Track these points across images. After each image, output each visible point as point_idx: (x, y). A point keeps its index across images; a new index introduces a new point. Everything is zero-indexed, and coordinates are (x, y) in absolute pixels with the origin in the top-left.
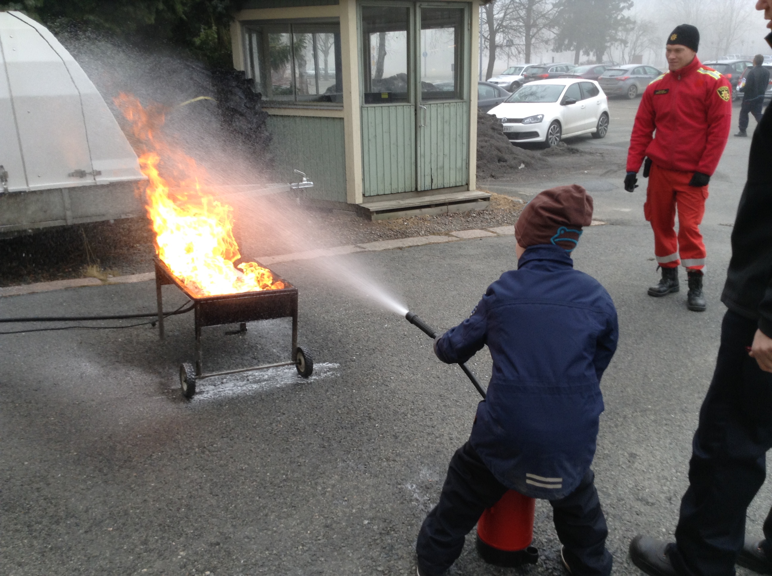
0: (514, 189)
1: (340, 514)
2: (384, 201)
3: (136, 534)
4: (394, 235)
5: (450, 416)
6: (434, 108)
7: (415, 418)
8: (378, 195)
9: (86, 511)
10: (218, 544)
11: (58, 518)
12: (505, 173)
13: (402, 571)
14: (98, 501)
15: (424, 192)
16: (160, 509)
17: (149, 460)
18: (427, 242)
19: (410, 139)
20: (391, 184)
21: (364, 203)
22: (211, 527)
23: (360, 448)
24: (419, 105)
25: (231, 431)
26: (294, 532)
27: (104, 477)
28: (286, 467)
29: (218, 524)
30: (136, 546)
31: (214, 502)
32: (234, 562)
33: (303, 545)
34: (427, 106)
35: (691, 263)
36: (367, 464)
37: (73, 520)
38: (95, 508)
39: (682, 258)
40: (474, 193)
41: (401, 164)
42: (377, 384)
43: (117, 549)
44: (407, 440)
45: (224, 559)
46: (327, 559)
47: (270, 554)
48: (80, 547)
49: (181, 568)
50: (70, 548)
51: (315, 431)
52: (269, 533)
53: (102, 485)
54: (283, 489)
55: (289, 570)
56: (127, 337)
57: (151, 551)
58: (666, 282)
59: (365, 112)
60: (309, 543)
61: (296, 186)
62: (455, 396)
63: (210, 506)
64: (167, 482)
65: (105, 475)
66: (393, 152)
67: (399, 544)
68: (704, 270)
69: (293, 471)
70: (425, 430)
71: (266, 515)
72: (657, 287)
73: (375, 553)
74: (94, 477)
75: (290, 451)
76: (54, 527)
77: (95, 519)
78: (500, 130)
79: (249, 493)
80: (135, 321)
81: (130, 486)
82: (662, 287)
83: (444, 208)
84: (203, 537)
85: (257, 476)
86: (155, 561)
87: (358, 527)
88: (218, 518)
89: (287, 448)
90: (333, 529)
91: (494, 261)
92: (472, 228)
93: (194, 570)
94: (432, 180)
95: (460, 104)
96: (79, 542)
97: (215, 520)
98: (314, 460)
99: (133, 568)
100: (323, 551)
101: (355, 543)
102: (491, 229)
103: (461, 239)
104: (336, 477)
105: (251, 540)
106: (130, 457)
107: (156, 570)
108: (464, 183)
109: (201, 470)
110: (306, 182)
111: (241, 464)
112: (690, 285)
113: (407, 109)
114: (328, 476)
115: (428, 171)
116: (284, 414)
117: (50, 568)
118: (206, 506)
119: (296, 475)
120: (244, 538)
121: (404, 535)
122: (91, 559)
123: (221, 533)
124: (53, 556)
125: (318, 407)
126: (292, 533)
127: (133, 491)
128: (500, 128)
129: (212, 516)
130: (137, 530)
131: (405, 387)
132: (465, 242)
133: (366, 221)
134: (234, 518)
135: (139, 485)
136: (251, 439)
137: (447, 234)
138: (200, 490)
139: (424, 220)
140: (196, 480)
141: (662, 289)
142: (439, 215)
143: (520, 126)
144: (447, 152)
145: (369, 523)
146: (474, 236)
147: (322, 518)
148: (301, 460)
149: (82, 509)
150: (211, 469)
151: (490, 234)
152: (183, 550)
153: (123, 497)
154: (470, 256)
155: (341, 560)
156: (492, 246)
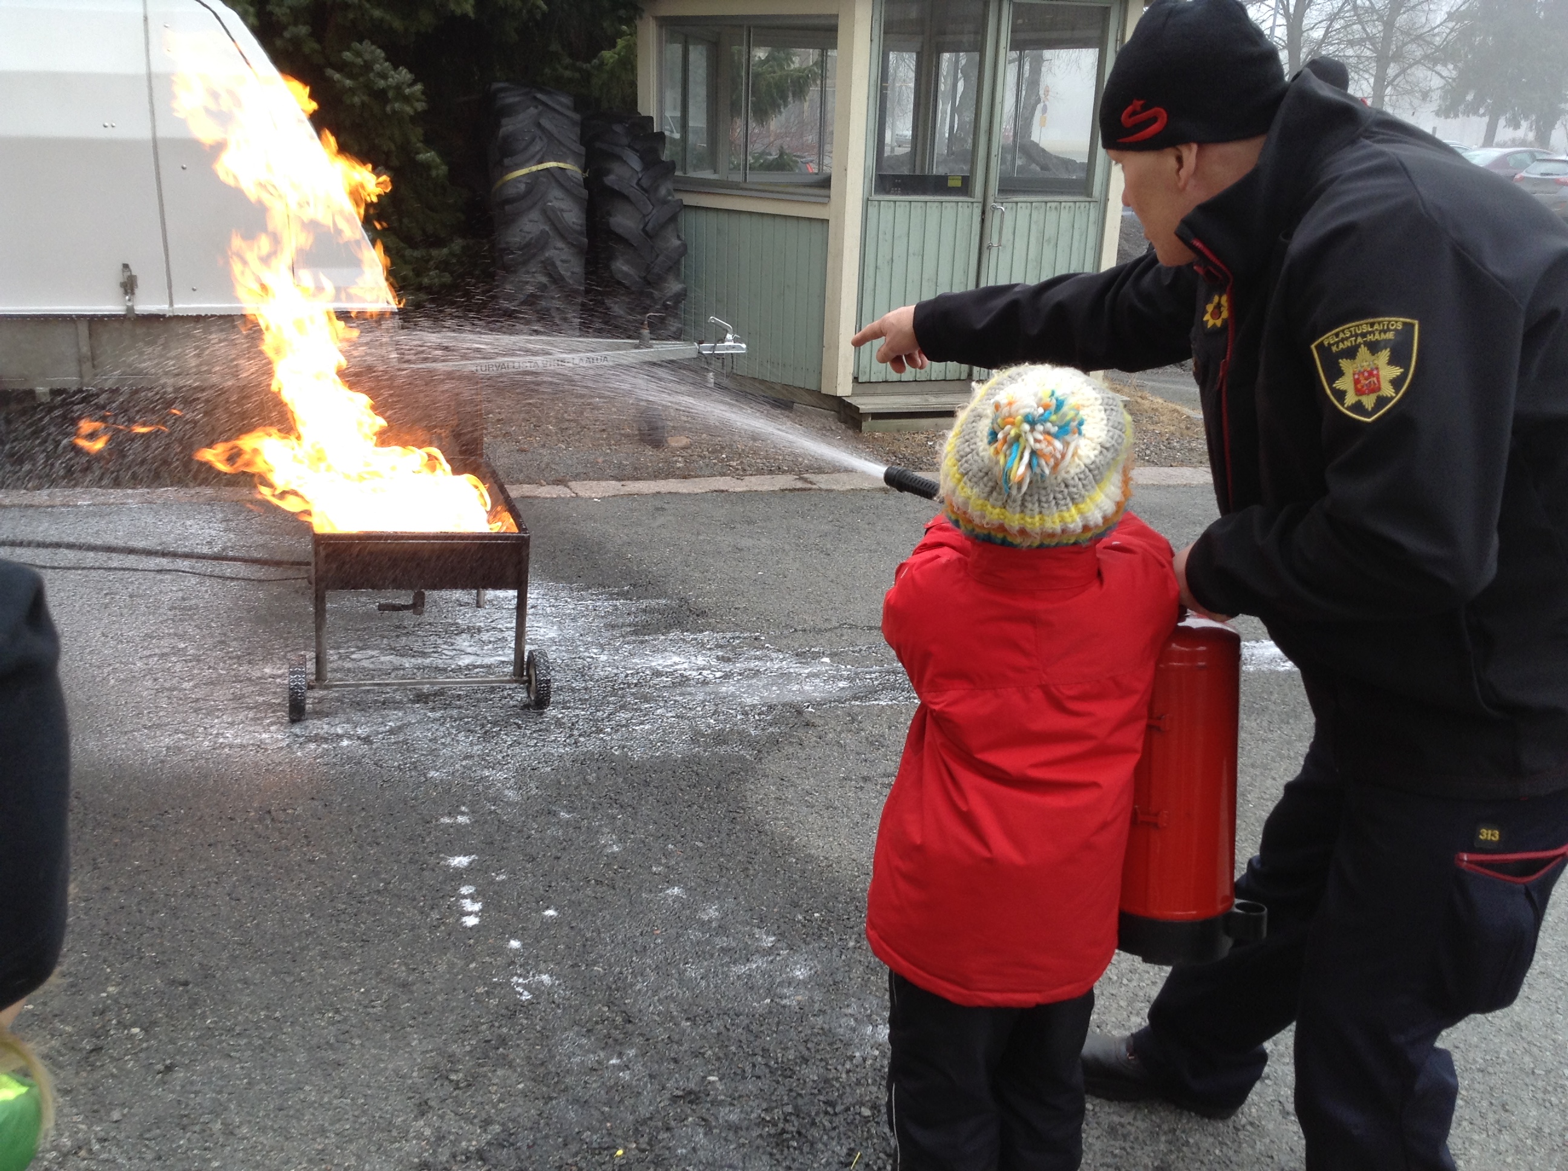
1: (442, 968)
2: (898, 394)
6: (1023, 211)
8: (886, 382)
19: (966, 273)
21: (854, 394)
22: (193, 952)
24: (991, 202)
29: (209, 949)
31: (225, 910)
32: (194, 1020)
34: (1010, 205)
45: (178, 1011)
49: (94, 1014)
52: (289, 980)
55: (283, 1050)
59: (873, 211)
60: (350, 1010)
61: (710, 349)
63: (214, 915)
64: (166, 862)
67: (520, 1039)
69: (405, 878)
71: (304, 948)
73: (463, 1047)
79: (298, 905)
84: (166, 967)
85: (332, 877)
87: (462, 996)
88: (214, 939)
90: (412, 992)
93: (114, 1021)
95: (1083, 205)
97: (208, 941)
100: (367, 1028)
101: (437, 1023)
105: (248, 988)
109: (238, 851)
110: (732, 344)
111: (317, 851)
113: (965, 210)
118: (206, 914)
123: (203, 967)
126: (332, 985)
129: (207, 933)
133: (850, 432)
134: (243, 944)
138: (213, 885)
140: (218, 866)
147: (403, 968)
150: (258, 852)
152: (118, 985)
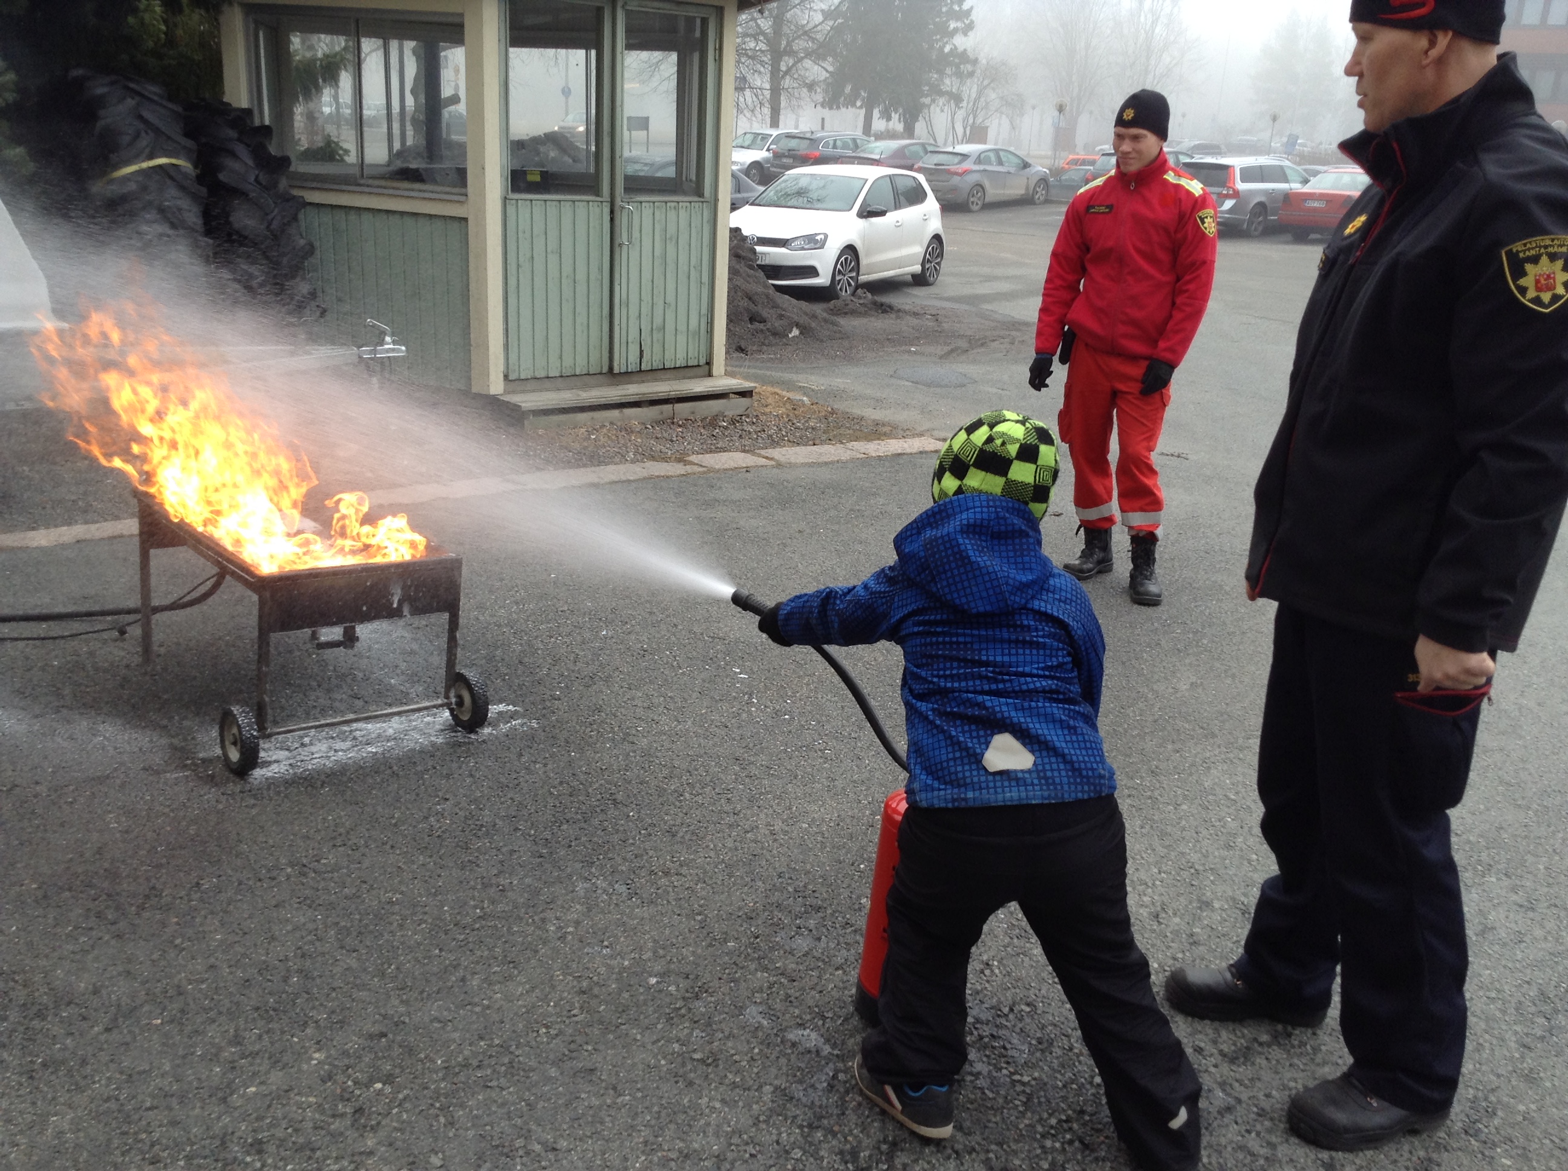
0: (787, 376)
2: (547, 390)
3: (214, 1026)
4: (576, 460)
5: (761, 794)
6: (647, 211)
7: (699, 799)
8: (536, 378)
9: (96, 992)
10: (384, 1035)
11: (38, 1007)
12: (763, 344)
13: (736, 1058)
14: (115, 973)
15: (627, 376)
16: (248, 981)
17: (196, 892)
18: (646, 475)
19: (601, 270)
20: (561, 358)
21: (507, 392)
22: (361, 1005)
23: (610, 855)
24: (618, 202)
25: (348, 833)
26: (525, 1006)
27: (113, 928)
28: (476, 894)
29: (373, 1000)
30: (220, 1049)
31: (354, 963)
32: (423, 1064)
33: (547, 1027)
34: (634, 205)
35: (1138, 519)
36: (629, 882)
37: (73, 1010)
38: (113, 986)
39: (1123, 510)
40: (721, 382)
41: (581, 319)
42: (613, 740)
43: (184, 1057)
44: (694, 838)
45: (402, 1060)
46: (597, 1047)
47: (488, 1045)
48: (104, 1057)
50: (84, 1061)
51: (516, 829)
53: (113, 942)
54: (483, 933)
56: (69, 658)
57: (254, 1055)
58: (1091, 555)
59: (511, 210)
60: (557, 1023)
61: (370, 352)
62: (763, 760)
63: (347, 969)
64: (246, 930)
65: (113, 923)
66: (567, 292)
67: (720, 1014)
68: (1159, 532)
69: (493, 901)
70: (722, 819)
71: (463, 980)
72: (1077, 562)
73: (682, 1030)
74: (91, 929)
75: (478, 866)
76: (36, 1024)
77: (119, 1006)
78: (751, 260)
79: (419, 944)
80: (76, 626)
81: (172, 942)
82: (1085, 563)
83: (667, 408)
84: (349, 1024)
85: (426, 913)
86: (268, 1072)
87: (641, 990)
88: (369, 990)
89: (469, 861)
91: (780, 512)
92: (724, 450)
93: (350, 1083)
94: (641, 352)
95: (697, 205)
96: (101, 1049)
97: (365, 993)
98: (528, 881)
99: (228, 1086)
100: (587, 1034)
101: (642, 1017)
102: (763, 452)
103: (711, 470)
104: (578, 907)
105: (446, 1025)
106: (153, 888)
107: (274, 1088)
108: (703, 361)
109: (310, 907)
110: (391, 346)
112: (1134, 559)
113: (595, 209)
114: (563, 907)
115: (634, 334)
116: (447, 799)
117: (54, 1099)
118: (337, 970)
119: (500, 907)
120: (432, 1021)
121: (727, 998)
122: (135, 1077)
123: (385, 1017)
124: (53, 1077)
125: (511, 785)
126: (521, 1006)
127: (181, 952)
128: (750, 255)
129: (356, 986)
130: (214, 1021)
131: (667, 745)
132: (718, 475)
133: (515, 431)
134: (402, 989)
135: (189, 939)
136: (392, 847)
137: (679, 460)
139: (629, 431)
140: (304, 924)
141: (1085, 566)
142: (658, 423)
143: (784, 254)
144: (670, 298)
145: (658, 982)
146: (733, 465)
147: (570, 978)
148: (504, 881)
149: (87, 988)
150: (330, 904)
151: (763, 461)
152: (319, 1050)
153: (163, 963)
154: (734, 502)
155: (623, 1047)
156: (771, 485)
